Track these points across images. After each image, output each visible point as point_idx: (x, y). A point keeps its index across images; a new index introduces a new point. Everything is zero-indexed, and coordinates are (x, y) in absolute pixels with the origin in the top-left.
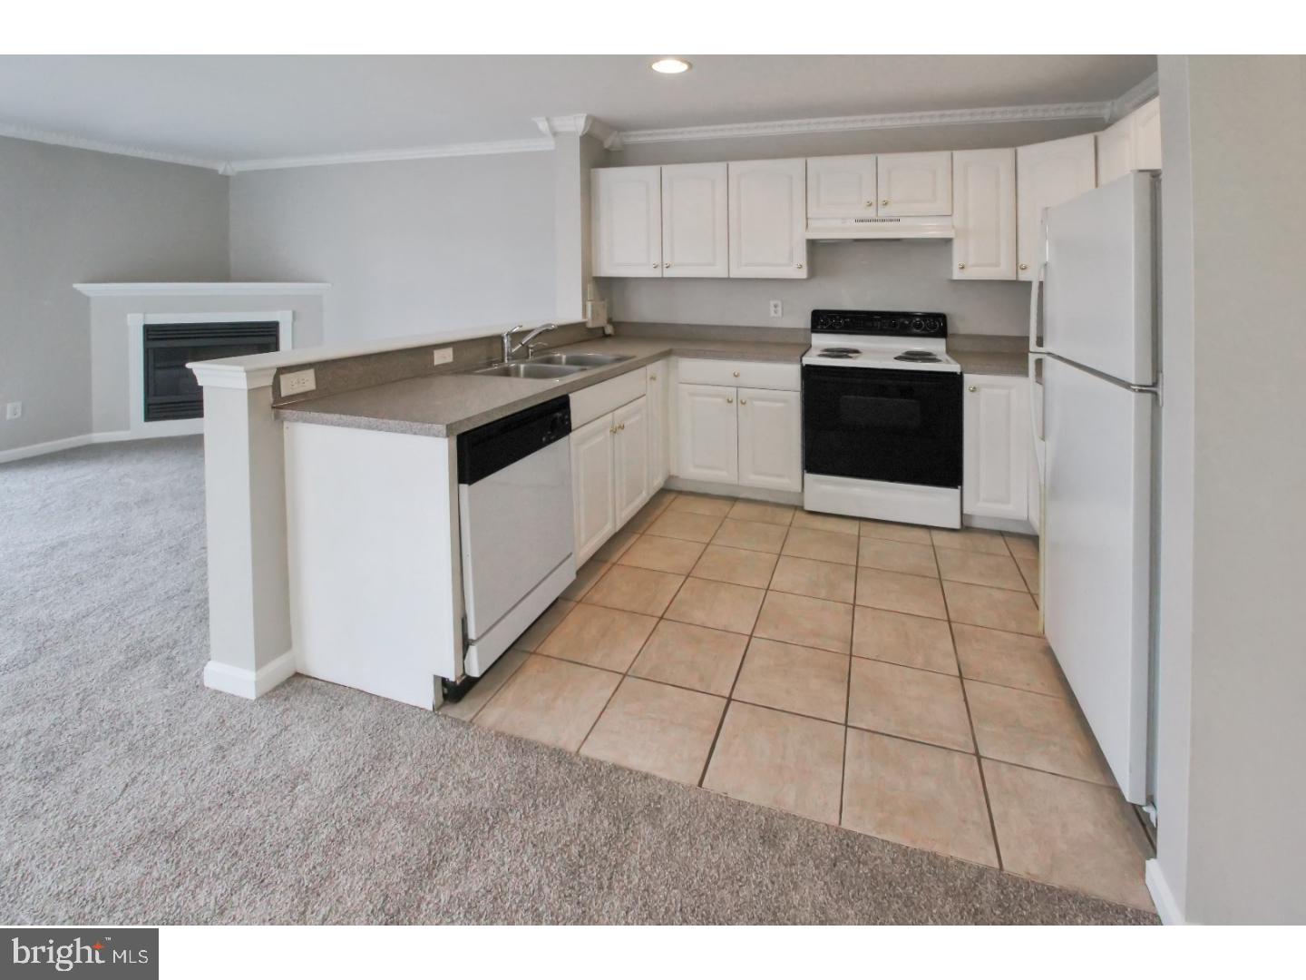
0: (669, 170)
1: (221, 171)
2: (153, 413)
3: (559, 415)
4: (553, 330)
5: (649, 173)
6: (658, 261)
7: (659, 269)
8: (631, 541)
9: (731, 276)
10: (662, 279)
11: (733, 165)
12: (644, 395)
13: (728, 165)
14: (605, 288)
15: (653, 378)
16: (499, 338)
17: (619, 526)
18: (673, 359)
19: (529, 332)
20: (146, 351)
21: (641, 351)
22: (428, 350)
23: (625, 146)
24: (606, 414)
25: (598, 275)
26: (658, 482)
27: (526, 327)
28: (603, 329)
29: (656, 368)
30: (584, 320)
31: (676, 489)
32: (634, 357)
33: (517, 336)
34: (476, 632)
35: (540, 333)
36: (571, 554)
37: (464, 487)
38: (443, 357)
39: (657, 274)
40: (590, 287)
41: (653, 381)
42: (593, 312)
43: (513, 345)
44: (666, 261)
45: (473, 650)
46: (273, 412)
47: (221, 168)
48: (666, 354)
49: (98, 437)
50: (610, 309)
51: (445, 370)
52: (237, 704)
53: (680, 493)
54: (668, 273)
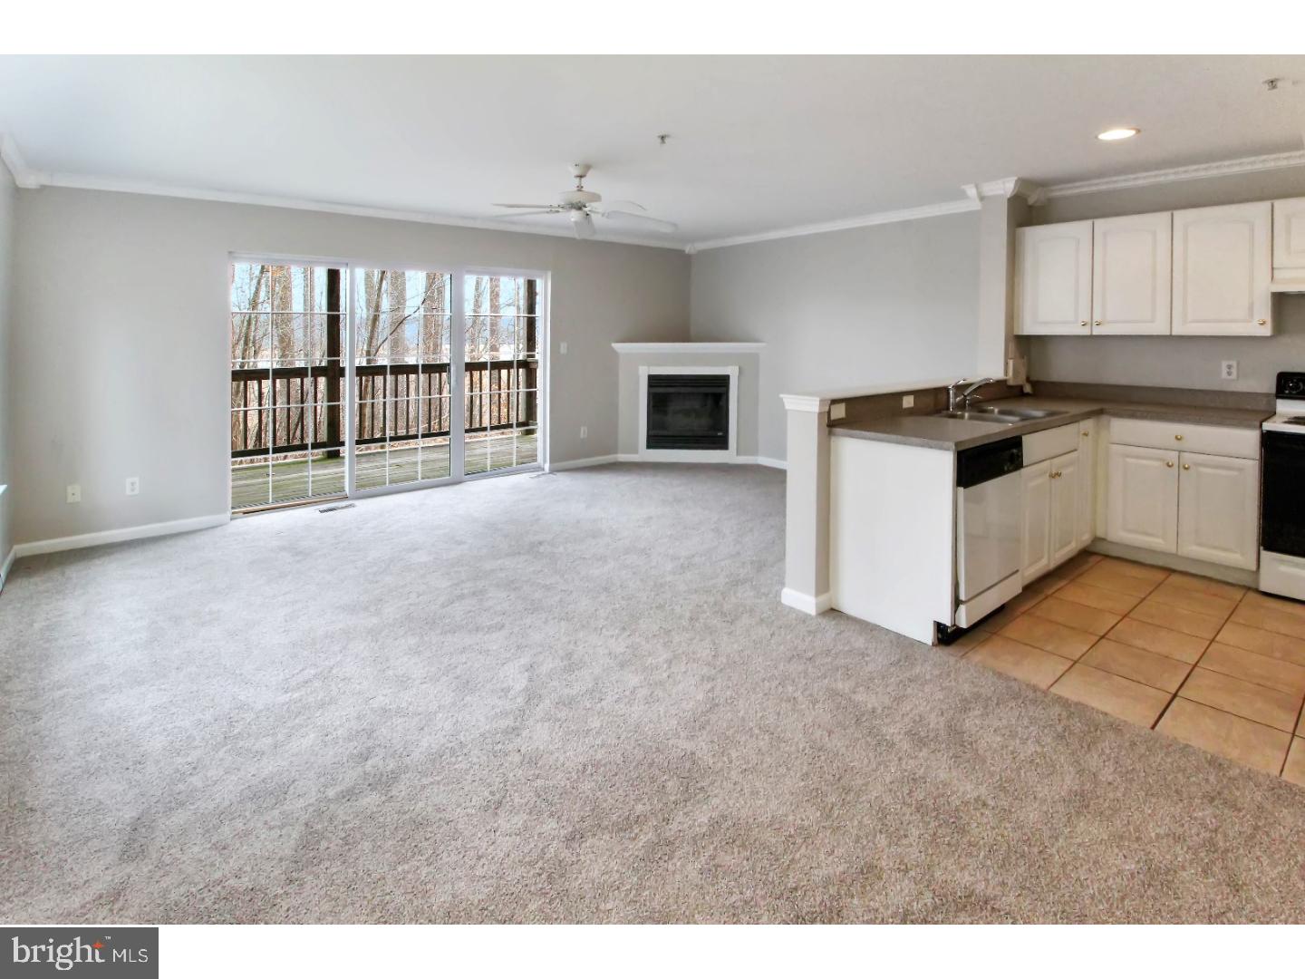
0: (1101, 224)
1: (687, 251)
2: (655, 441)
3: (1015, 451)
4: (993, 384)
5: (1079, 229)
6: (1087, 319)
7: (1088, 327)
8: (1062, 583)
9: (1174, 334)
10: (1092, 337)
11: (1179, 215)
12: (1076, 450)
13: (1172, 215)
14: (1025, 346)
15: (1086, 435)
16: (946, 389)
17: (1052, 566)
18: (1104, 418)
19: (971, 385)
20: (649, 394)
21: (1073, 409)
22: (899, 396)
23: (1050, 200)
24: (1043, 461)
25: (1020, 333)
26: (1086, 539)
27: (968, 381)
28: (1021, 387)
29: (1088, 425)
30: (1005, 378)
31: (1102, 552)
32: (1067, 413)
33: (960, 388)
34: (966, 596)
35: (980, 387)
36: (1017, 571)
37: (961, 489)
38: (908, 402)
39: (1085, 331)
40: (1012, 346)
41: (1085, 437)
42: (1014, 370)
43: (956, 395)
44: (1097, 318)
45: (962, 608)
46: (827, 429)
47: (688, 249)
48: (1099, 413)
49: (622, 457)
50: (1030, 366)
51: (911, 412)
52: (803, 618)
53: (1107, 556)
54: (1097, 331)
